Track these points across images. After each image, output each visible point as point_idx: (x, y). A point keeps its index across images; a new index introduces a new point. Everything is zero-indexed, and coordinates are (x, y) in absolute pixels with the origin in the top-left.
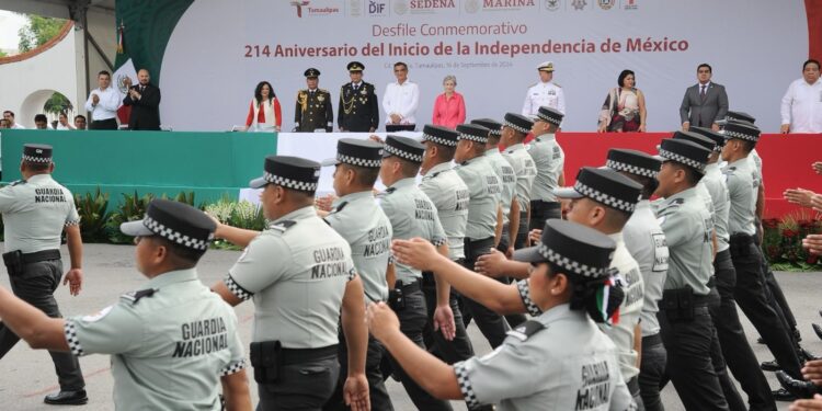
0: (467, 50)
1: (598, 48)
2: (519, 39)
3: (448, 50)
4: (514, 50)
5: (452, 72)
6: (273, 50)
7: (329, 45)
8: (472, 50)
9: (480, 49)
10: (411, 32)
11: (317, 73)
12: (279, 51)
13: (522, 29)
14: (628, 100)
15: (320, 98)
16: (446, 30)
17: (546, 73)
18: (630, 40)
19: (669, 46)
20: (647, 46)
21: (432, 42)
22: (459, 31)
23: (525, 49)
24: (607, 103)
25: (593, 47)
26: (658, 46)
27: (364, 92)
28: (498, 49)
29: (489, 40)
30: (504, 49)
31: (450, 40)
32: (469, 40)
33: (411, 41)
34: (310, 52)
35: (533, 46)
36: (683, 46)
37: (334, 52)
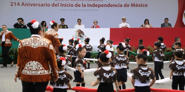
0: (85, 6)
1: (123, 6)
2: (100, 3)
3: (79, 6)
4: (99, 6)
6: (21, 4)
7: (41, 3)
8: (87, 6)
9: (89, 5)
12: (23, 4)
17: (124, 20)
18: (132, 4)
19: (142, 6)
20: (136, 6)
21: (74, 3)
23: (102, 6)
25: (122, 5)
26: (139, 6)
28: (94, 5)
29: (92, 3)
30: (96, 6)
33: (67, 3)
34: (34, 5)
35: (105, 5)
36: (146, 6)
37: (42, 5)
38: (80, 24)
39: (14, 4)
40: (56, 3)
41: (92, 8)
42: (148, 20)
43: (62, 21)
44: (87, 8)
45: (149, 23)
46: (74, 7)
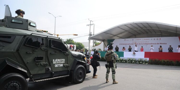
0: (142, 44)
1: (157, 44)
2: (148, 43)
3: (140, 44)
4: (147, 44)
7: (128, 44)
9: (144, 44)
12: (123, 44)
13: (148, 42)
16: (140, 42)
18: (160, 43)
20: (162, 44)
21: (139, 43)
28: (145, 44)
29: (145, 43)
30: (146, 44)
31: (141, 43)
34: (126, 44)
36: (166, 44)
39: (120, 44)
46: (139, 44)
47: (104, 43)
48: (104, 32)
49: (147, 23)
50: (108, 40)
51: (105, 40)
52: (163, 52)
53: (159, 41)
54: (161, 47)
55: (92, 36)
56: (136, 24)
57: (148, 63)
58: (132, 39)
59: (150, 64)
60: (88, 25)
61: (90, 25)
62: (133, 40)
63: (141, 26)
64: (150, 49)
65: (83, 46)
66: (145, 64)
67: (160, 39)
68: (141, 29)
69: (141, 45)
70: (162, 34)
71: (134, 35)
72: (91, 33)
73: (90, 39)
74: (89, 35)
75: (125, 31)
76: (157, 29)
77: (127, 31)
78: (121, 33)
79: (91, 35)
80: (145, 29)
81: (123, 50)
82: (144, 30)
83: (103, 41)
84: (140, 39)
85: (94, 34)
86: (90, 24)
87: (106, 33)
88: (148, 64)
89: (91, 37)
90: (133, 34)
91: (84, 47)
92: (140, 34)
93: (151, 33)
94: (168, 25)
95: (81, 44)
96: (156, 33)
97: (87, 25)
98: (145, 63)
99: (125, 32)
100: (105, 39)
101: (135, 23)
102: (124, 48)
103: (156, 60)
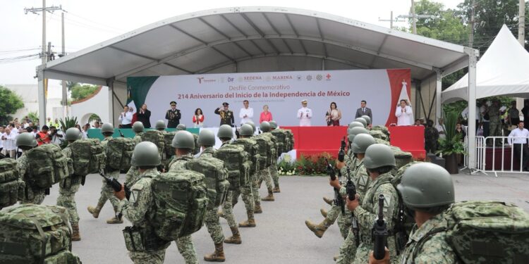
0: (266, 96)
1: (316, 95)
2: (287, 91)
3: (259, 95)
4: (285, 95)
5: (266, 104)
6: (189, 96)
8: (269, 95)
9: (272, 95)
10: (244, 88)
11: (227, 104)
12: (192, 96)
13: (288, 87)
14: (335, 113)
15: (229, 114)
16: (259, 88)
17: (305, 104)
18: (328, 92)
19: (343, 94)
20: (335, 94)
21: (253, 92)
22: (264, 88)
23: (289, 95)
24: (327, 114)
25: (315, 94)
26: (339, 94)
27: (176, 113)
28: (278, 95)
29: (275, 92)
30: (281, 95)
31: (260, 92)
32: (266, 91)
33: (244, 92)
34: (204, 97)
35: (293, 94)
36: (348, 94)
37: (214, 96)
38: (247, 107)
39: (182, 97)
40: (230, 93)
41: (275, 98)
42: (335, 104)
43: (225, 106)
44: (269, 98)
45: (336, 107)
46: (256, 95)
47: (113, 93)
48: (111, 46)
49: (287, 15)
50: (128, 78)
51: (116, 79)
52: (340, 124)
53: (324, 86)
54: (334, 106)
55: (57, 60)
56: (244, 15)
57: (296, 171)
58: (226, 76)
59: (303, 174)
60: (34, 11)
61: (44, 9)
62: (232, 80)
63: (263, 25)
64: (299, 116)
65: (16, 102)
66: (285, 174)
67: (328, 76)
68: (260, 37)
69: (262, 98)
70: (328, 58)
71: (233, 60)
72: (49, 46)
73: (46, 73)
74: (41, 55)
75: (198, 43)
76: (317, 40)
77: (206, 44)
78: (183, 52)
79: (51, 56)
80: (274, 36)
81: (194, 121)
82: (269, 41)
83: (110, 81)
84: (257, 78)
85: (63, 53)
86: (42, 7)
87: (117, 48)
88: (294, 172)
89: (50, 64)
90: (228, 57)
91: (22, 106)
92: (252, 56)
93: (290, 54)
94: (362, 27)
95: (7, 92)
96: (307, 53)
97: (27, 10)
98: (285, 171)
99: (197, 46)
100: (115, 75)
101: (241, 11)
102: (198, 112)
103: (323, 157)
